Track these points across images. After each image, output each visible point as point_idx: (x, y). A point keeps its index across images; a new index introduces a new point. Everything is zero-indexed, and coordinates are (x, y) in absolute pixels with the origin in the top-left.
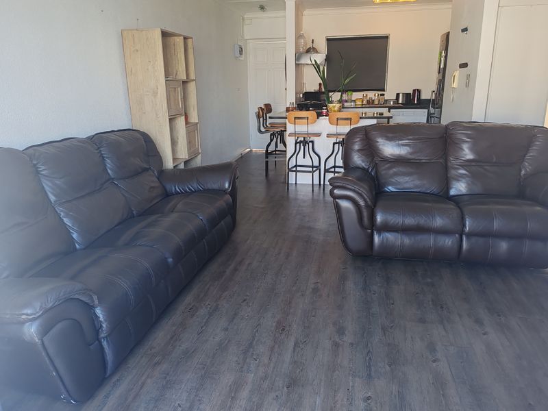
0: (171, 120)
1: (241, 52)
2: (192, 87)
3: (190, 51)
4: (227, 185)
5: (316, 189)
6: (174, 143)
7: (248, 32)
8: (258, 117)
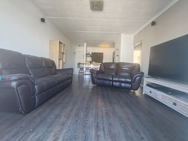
0: (59, 59)
1: (75, 53)
2: (64, 55)
3: (65, 48)
4: (71, 72)
5: (90, 79)
6: (59, 65)
7: (76, 50)
8: (78, 65)
